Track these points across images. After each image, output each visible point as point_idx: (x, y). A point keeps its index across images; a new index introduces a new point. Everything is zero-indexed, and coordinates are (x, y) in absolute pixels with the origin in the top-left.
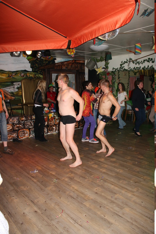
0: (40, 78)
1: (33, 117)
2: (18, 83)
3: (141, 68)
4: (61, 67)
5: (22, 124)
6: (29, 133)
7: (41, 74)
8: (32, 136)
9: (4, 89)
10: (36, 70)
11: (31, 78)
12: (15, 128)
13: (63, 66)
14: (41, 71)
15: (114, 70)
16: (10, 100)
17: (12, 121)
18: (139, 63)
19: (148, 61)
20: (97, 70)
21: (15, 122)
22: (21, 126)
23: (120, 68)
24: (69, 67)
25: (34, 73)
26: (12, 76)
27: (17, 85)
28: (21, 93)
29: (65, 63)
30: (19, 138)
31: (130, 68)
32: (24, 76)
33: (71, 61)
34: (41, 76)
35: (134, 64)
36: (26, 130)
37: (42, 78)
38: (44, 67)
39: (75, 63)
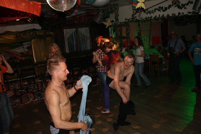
0: (51, 35)
1: (37, 81)
2: (28, 43)
3: (153, 17)
4: (73, 21)
5: (25, 89)
6: (33, 97)
7: (52, 31)
8: (37, 100)
9: (13, 50)
10: (46, 28)
11: (41, 36)
12: (18, 93)
13: (75, 20)
14: (51, 28)
15: (127, 21)
16: (20, 60)
17: (14, 87)
18: (150, 12)
19: (159, 10)
21: (17, 88)
22: (23, 91)
23: (132, 18)
24: (82, 20)
25: (44, 31)
26: (20, 36)
27: (26, 45)
28: (31, 52)
29: (77, 17)
30: (23, 104)
31: (142, 18)
32: (33, 35)
33: (83, 14)
34: (52, 33)
35: (146, 14)
36: (30, 95)
37: (53, 35)
38: (54, 24)
39: (88, 16)
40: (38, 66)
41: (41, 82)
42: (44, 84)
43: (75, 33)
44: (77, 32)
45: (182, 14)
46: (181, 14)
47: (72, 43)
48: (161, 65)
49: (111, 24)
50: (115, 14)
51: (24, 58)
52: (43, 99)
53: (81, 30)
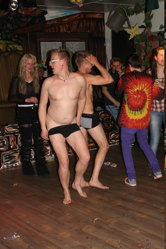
0: (18, 50)
1: (7, 129)
4: (57, 28)
7: (19, 44)
8: (5, 166)
10: (9, 36)
13: (61, 27)
14: (18, 38)
20: (129, 33)
24: (74, 28)
25: (4, 42)
29: (64, 20)
33: (76, 16)
34: (20, 48)
37: (20, 51)
38: (25, 30)
39: (84, 20)
41: (14, 133)
52: (16, 166)
53: (71, 46)
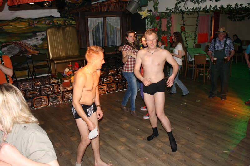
0: (72, 24)
1: (52, 81)
2: (43, 33)
3: (202, 8)
4: (100, 9)
5: (37, 90)
6: (47, 100)
7: (73, 20)
8: (52, 104)
9: (24, 41)
10: (66, 15)
11: (59, 25)
12: (29, 95)
13: (102, 8)
14: (72, 16)
15: (168, 11)
16: (32, 55)
17: (24, 87)
18: (198, 2)
21: (28, 88)
22: (36, 93)
23: (175, 8)
24: (112, 8)
25: (63, 19)
26: (33, 24)
27: (40, 36)
28: (46, 45)
29: (105, 3)
30: (35, 108)
31: (188, 8)
32: (49, 24)
34: (73, 22)
35: (193, 4)
36: (43, 97)
37: (74, 24)
38: (77, 10)
39: (119, 3)
40: (55, 63)
41: (57, 83)
42: (61, 85)
43: (102, 23)
44: (104, 22)
45: (241, 6)
46: (239, 6)
47: (98, 36)
48: (208, 69)
49: (148, 14)
50: (154, 2)
51: (37, 52)
52: (59, 104)
53: (110, 20)
